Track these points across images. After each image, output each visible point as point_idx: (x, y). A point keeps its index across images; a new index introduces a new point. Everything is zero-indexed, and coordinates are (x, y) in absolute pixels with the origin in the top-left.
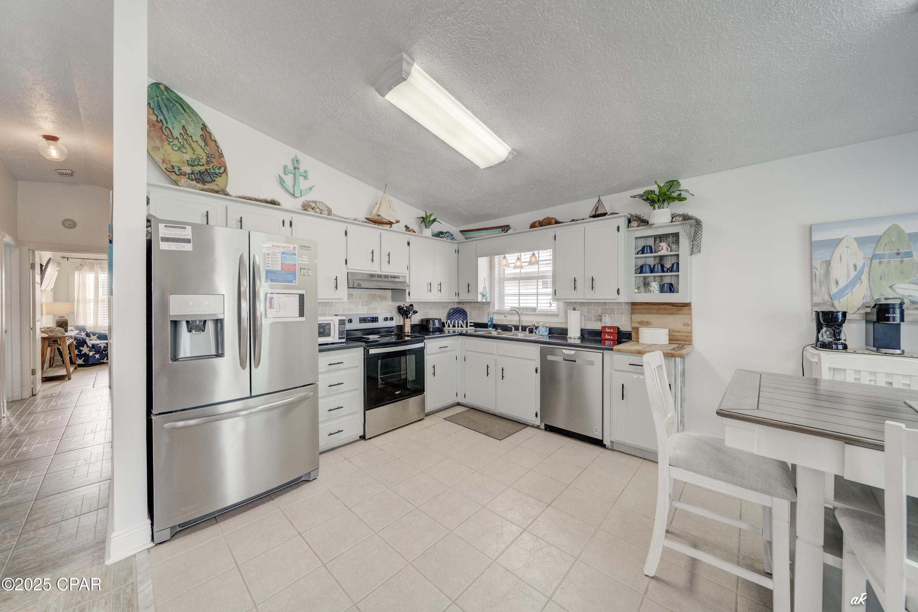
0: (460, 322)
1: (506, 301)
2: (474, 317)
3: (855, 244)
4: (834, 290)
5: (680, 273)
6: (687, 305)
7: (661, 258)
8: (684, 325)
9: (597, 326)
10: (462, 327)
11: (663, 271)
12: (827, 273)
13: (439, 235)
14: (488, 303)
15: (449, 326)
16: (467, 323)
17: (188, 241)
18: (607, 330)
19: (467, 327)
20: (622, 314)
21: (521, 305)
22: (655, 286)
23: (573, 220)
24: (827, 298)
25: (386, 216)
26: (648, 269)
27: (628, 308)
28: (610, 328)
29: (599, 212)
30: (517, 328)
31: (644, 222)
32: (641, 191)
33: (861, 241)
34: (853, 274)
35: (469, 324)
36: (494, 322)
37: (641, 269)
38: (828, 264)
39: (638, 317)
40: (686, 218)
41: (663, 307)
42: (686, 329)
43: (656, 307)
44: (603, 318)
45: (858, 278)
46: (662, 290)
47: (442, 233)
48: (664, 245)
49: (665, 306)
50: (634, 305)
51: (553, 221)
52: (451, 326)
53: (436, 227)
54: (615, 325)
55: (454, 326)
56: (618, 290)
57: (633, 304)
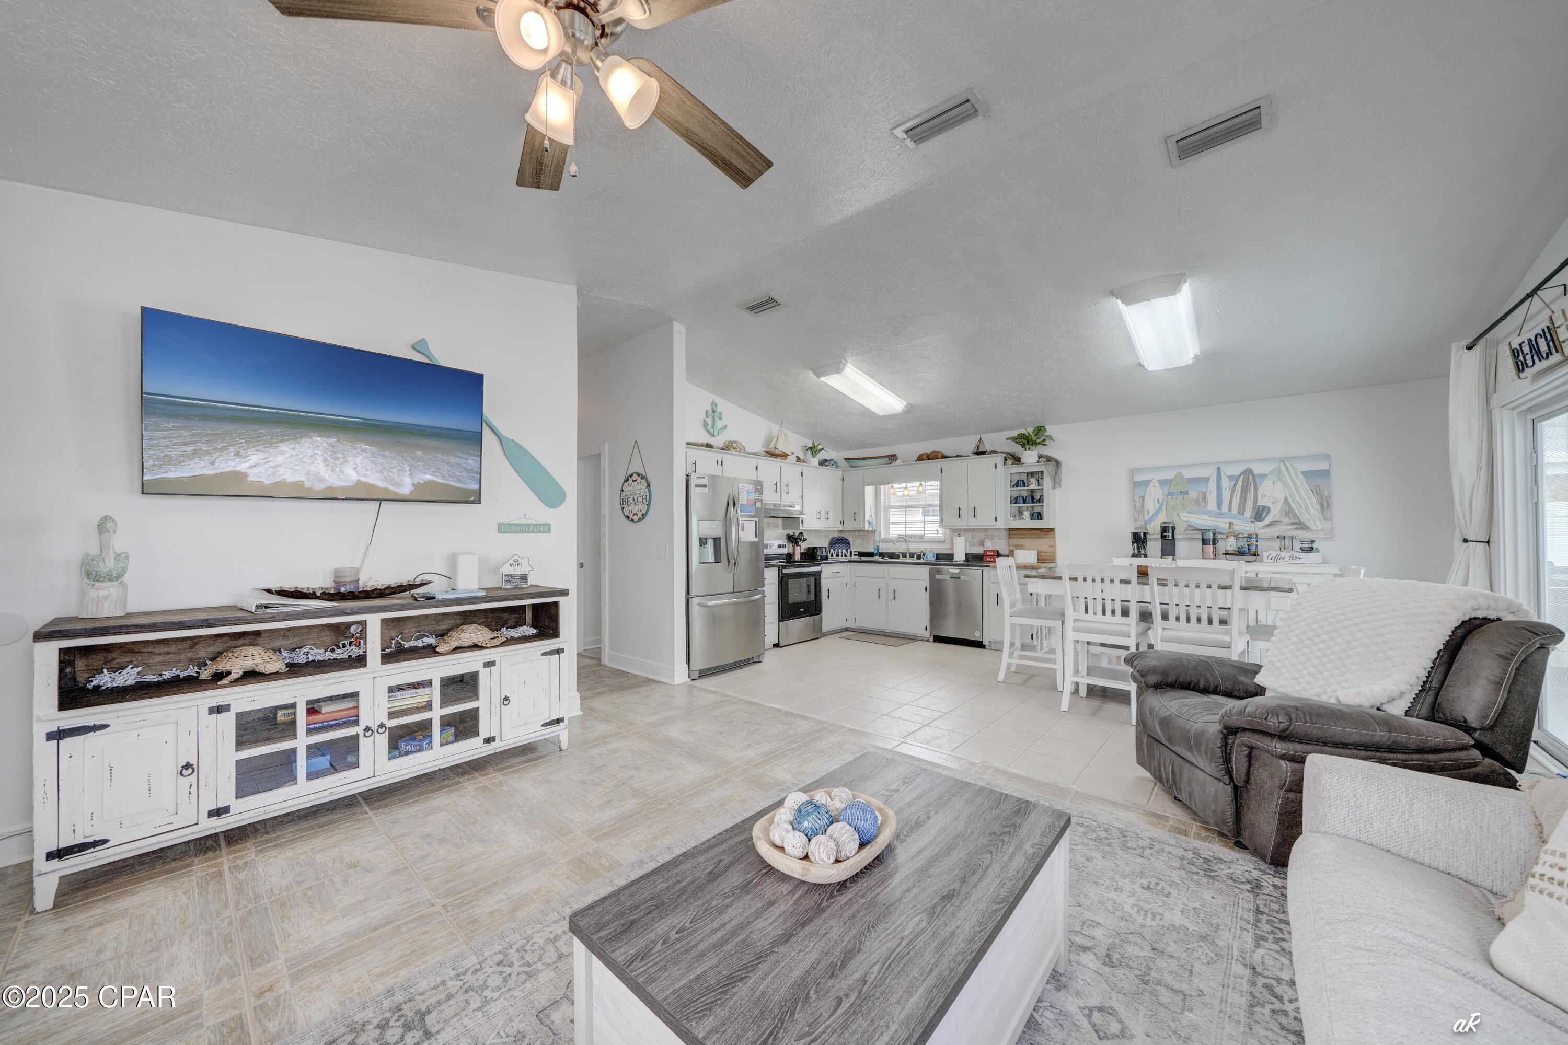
0: (844, 551)
1: (891, 529)
2: (857, 546)
3: (1158, 485)
4: (1147, 517)
5: (1045, 504)
6: (1052, 530)
7: (1032, 491)
8: (1050, 546)
9: (980, 550)
10: (846, 556)
11: (1033, 502)
12: (1143, 506)
13: (823, 463)
14: (874, 532)
15: (832, 556)
16: (851, 552)
17: (706, 486)
18: (988, 553)
19: (851, 556)
20: (1001, 539)
21: (907, 533)
22: (1027, 514)
23: (957, 456)
24: (1143, 523)
25: (781, 448)
26: (1021, 500)
27: (1005, 534)
28: (990, 551)
29: (980, 450)
30: (904, 555)
31: (1017, 460)
32: (1015, 433)
33: (1162, 483)
34: (1157, 506)
35: (853, 553)
36: (880, 551)
37: (1015, 500)
38: (1143, 498)
39: (1015, 541)
40: (1049, 459)
41: (1033, 532)
42: (1051, 550)
43: (1028, 532)
44: (985, 543)
45: (1160, 509)
46: (1032, 518)
47: (826, 461)
48: (1033, 480)
49: (1035, 531)
50: (1011, 532)
51: (940, 455)
52: (834, 555)
53: (822, 456)
54: (996, 548)
55: (837, 556)
56: (996, 518)
57: (1010, 530)
